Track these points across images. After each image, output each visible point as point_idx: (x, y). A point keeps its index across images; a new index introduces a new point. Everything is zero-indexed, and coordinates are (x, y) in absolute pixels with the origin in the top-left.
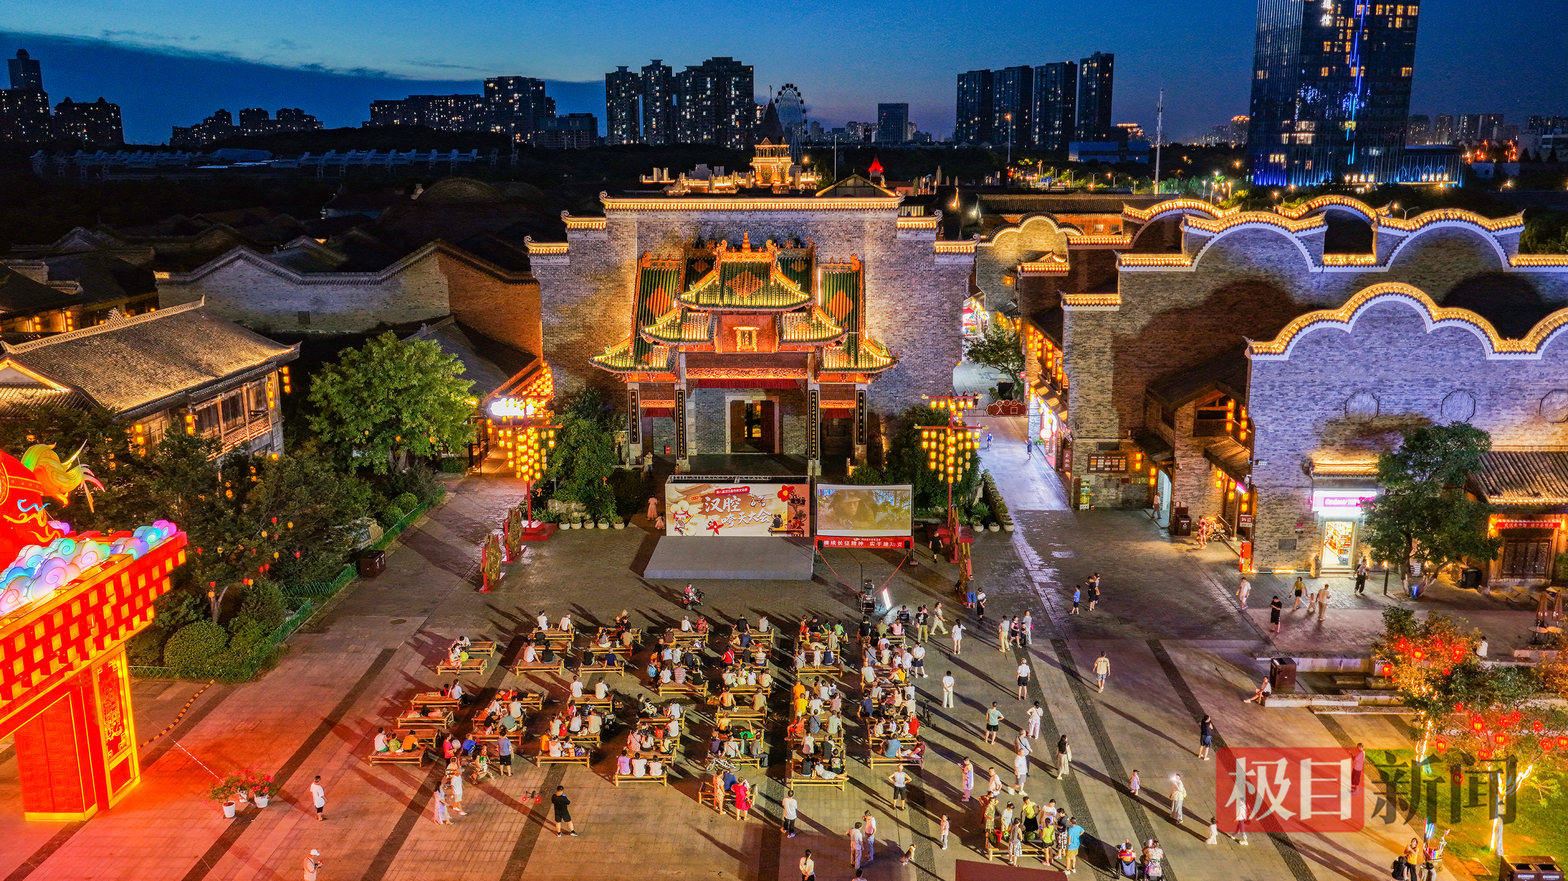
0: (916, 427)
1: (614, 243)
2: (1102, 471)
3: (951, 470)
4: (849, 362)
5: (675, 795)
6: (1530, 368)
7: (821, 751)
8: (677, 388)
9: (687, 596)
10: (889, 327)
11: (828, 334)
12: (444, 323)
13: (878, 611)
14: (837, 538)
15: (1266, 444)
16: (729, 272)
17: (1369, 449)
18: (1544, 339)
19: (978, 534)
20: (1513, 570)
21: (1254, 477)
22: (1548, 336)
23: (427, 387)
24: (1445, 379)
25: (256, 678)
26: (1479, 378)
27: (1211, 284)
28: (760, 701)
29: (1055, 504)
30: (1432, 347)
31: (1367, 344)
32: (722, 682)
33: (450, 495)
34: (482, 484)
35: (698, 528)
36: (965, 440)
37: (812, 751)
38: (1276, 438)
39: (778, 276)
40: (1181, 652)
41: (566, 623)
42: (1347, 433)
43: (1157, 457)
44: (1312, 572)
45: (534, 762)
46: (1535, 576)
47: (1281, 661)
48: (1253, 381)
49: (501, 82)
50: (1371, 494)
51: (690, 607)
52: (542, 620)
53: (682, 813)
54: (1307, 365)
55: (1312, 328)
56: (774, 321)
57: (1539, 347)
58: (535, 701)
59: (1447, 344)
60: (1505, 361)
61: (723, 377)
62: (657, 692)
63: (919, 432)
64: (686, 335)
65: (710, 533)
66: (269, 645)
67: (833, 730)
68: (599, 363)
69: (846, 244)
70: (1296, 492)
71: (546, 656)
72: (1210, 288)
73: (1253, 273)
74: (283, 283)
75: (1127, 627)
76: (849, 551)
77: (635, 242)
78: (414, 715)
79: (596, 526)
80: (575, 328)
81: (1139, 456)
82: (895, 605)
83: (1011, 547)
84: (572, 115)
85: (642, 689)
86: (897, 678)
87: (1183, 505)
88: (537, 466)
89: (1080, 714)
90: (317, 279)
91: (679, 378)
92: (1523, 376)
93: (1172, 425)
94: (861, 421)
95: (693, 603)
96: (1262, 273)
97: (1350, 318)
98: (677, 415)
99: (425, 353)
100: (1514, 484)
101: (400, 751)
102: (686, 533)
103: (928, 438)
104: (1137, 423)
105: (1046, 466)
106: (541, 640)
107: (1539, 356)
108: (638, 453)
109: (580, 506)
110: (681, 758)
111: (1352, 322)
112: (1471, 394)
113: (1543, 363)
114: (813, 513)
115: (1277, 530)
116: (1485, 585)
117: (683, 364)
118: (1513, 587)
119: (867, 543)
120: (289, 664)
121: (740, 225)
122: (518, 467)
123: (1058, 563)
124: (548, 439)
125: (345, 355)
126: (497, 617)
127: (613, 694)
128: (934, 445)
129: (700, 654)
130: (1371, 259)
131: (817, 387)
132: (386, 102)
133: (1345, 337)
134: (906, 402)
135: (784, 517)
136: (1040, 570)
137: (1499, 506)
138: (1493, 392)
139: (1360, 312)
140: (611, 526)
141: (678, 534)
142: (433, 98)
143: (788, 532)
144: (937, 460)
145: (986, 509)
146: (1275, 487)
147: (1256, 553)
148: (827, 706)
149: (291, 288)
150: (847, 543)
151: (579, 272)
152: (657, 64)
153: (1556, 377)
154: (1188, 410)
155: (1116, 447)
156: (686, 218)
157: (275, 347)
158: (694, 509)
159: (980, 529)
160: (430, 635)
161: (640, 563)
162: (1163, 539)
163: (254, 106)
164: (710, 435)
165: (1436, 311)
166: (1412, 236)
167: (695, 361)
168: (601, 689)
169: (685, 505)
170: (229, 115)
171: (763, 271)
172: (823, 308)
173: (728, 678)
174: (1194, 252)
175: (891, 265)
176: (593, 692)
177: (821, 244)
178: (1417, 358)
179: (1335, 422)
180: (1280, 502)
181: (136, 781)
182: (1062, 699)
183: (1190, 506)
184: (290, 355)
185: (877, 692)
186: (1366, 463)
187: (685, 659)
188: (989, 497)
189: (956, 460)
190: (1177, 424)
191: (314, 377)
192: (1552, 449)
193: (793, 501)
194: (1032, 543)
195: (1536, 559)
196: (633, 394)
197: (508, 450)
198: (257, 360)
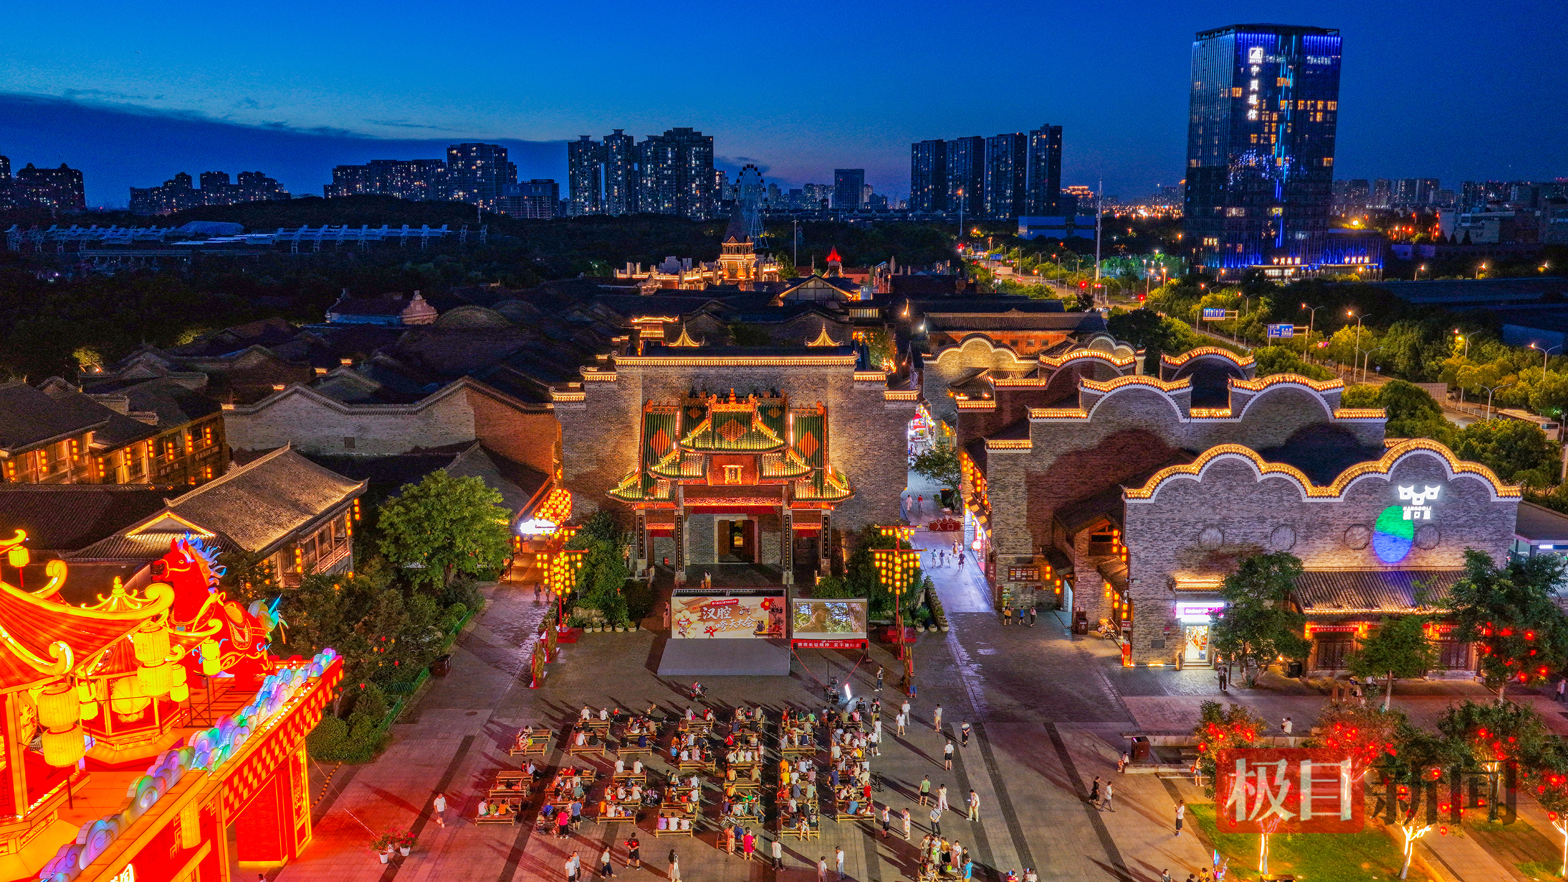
0: (870, 550)
1: (623, 392)
2: (1020, 580)
3: (898, 584)
4: (816, 494)
5: (700, 844)
6: (1336, 509)
7: (802, 810)
8: (676, 514)
9: (694, 691)
10: (848, 460)
11: (798, 472)
12: (472, 449)
13: (841, 701)
14: (808, 641)
15: (1139, 567)
16: (719, 420)
17: (1218, 570)
18: (1345, 487)
19: (920, 634)
20: (1325, 663)
21: (1131, 592)
22: (1348, 484)
23: (475, 518)
24: (1272, 517)
25: (372, 760)
26: (1298, 516)
27: (1103, 432)
28: (756, 773)
29: (982, 607)
30: (1262, 493)
31: (1214, 490)
32: (727, 761)
33: (489, 602)
34: (513, 591)
35: (697, 631)
36: (909, 560)
37: (795, 810)
38: (1146, 562)
39: (758, 424)
40: (1068, 732)
41: (604, 714)
42: (1201, 558)
43: (1061, 572)
44: (1177, 666)
45: (595, 821)
46: (1341, 668)
47: (1138, 739)
48: (1128, 519)
49: (465, 148)
50: (1220, 605)
51: (696, 699)
52: (586, 713)
53: (706, 856)
54: (1169, 507)
55: (1172, 479)
56: (755, 460)
57: (1341, 493)
58: (590, 775)
59: (1273, 490)
60: (1317, 504)
61: (714, 504)
62: (678, 768)
63: (873, 553)
64: (685, 473)
65: (707, 636)
66: (379, 733)
67: (810, 795)
68: (614, 495)
69: (812, 394)
70: (1163, 604)
71: (592, 741)
72: (1102, 435)
73: (1135, 423)
74: (332, 413)
75: (1030, 712)
76: (819, 651)
77: (640, 391)
78: (501, 788)
79: (614, 629)
80: (590, 461)
81: (1048, 569)
82: (854, 696)
83: (945, 646)
84: (534, 182)
85: (667, 766)
86: (856, 755)
87: (1082, 610)
88: (567, 583)
89: (990, 780)
90: (362, 410)
91: (678, 506)
92: (1330, 515)
93: (1072, 546)
94: (826, 540)
95: (699, 696)
96: (1143, 424)
97: (1200, 471)
98: (676, 535)
99: (473, 489)
100: (1323, 599)
101: (497, 814)
102: (687, 636)
103: (880, 559)
104: (1047, 541)
105: (977, 570)
106: (586, 727)
107: (1341, 499)
108: (645, 567)
109: (599, 612)
110: (701, 817)
111: (1201, 475)
112: (1293, 527)
113: (1344, 504)
114: (789, 616)
115: (1150, 633)
116: (1305, 676)
117: (681, 495)
118: (1323, 677)
119: (832, 644)
120: (395, 748)
121: (725, 378)
122: (552, 584)
123: (982, 659)
124: (577, 561)
125: (406, 489)
126: (547, 709)
127: (645, 769)
128: (884, 564)
129: (708, 738)
130: (1228, 412)
131: (790, 513)
132: (349, 167)
133: (1197, 486)
134: (862, 521)
135: (766, 622)
136: (967, 665)
137: (1311, 615)
138: (1308, 526)
139: (1207, 467)
140: (626, 629)
141: (681, 637)
142: (395, 163)
143: (769, 635)
144: (887, 576)
145: (927, 612)
146: (1147, 599)
147: (1134, 651)
148: (803, 777)
149: (341, 417)
150: (816, 645)
151: (594, 415)
152: (618, 133)
153: (1355, 515)
154: (1084, 534)
155: (1031, 561)
156: (682, 372)
157: (349, 484)
158: (694, 617)
159: (922, 630)
160: (499, 724)
161: (653, 662)
162: (1066, 638)
163: (214, 169)
164: (702, 548)
165: (1264, 466)
166: (1258, 395)
167: (691, 492)
168: (638, 766)
169: (687, 613)
170: (189, 178)
171: (745, 420)
172: (795, 449)
173: (731, 757)
174: (1088, 408)
175: (849, 410)
176: (632, 769)
177: (792, 393)
178: (1251, 501)
179: (1190, 550)
180: (1151, 612)
181: (309, 839)
182: (977, 770)
183: (1088, 611)
184: (361, 489)
185: (842, 766)
186: (1213, 581)
187: (697, 742)
188: (929, 602)
189: (902, 576)
190: (1076, 546)
191: (381, 508)
192: (1355, 570)
193: (773, 610)
194: (963, 642)
195: (1342, 655)
196: (641, 519)
197: (545, 570)
198: (339, 498)
